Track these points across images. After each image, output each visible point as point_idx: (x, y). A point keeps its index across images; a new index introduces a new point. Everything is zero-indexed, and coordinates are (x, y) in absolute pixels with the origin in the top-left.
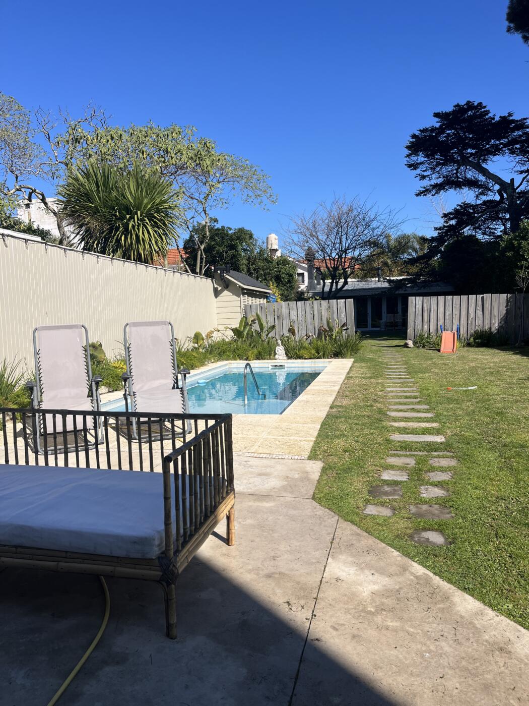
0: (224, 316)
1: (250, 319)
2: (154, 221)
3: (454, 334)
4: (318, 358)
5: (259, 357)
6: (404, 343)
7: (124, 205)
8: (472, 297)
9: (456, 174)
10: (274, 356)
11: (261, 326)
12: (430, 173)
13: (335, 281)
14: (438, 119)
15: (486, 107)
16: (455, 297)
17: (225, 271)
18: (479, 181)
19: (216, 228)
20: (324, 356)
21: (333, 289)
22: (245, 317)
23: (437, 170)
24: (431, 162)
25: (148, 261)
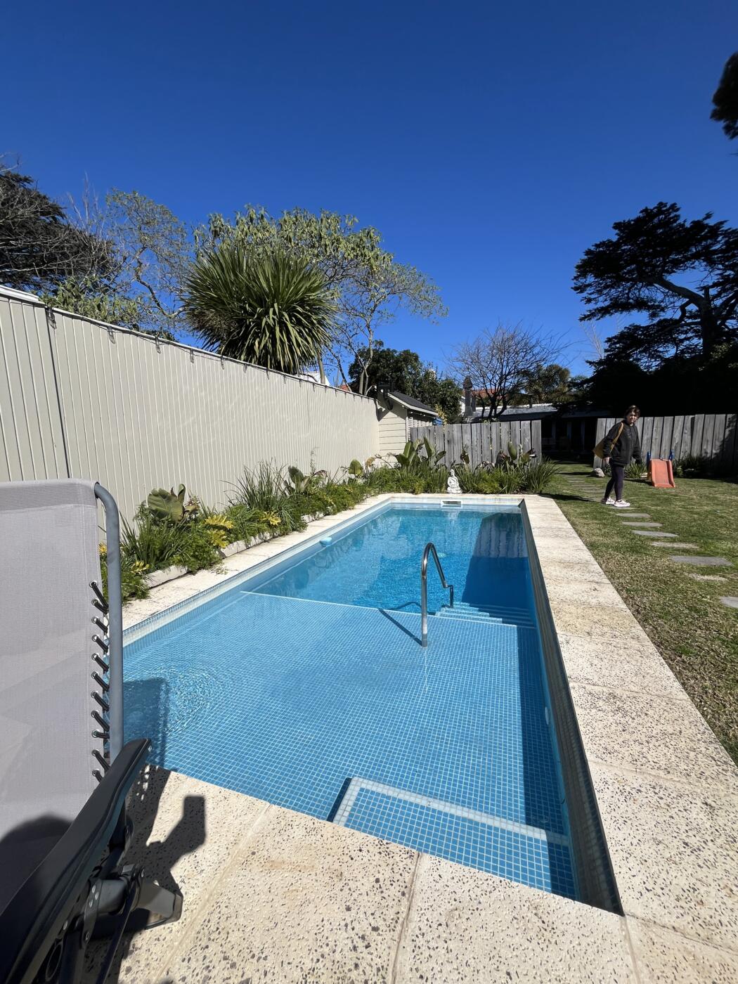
0: (387, 440)
1: (417, 443)
2: (296, 317)
3: (668, 463)
4: (501, 493)
5: (428, 489)
6: (590, 470)
7: (256, 295)
8: (679, 419)
9: (628, 294)
10: (446, 489)
11: (429, 451)
12: (596, 296)
13: (494, 407)
14: (617, 231)
15: (678, 210)
16: (656, 418)
17: (389, 390)
18: (652, 300)
19: (380, 350)
20: (509, 491)
21: (493, 414)
22: (411, 442)
23: (605, 292)
24: (599, 284)
25: (289, 370)
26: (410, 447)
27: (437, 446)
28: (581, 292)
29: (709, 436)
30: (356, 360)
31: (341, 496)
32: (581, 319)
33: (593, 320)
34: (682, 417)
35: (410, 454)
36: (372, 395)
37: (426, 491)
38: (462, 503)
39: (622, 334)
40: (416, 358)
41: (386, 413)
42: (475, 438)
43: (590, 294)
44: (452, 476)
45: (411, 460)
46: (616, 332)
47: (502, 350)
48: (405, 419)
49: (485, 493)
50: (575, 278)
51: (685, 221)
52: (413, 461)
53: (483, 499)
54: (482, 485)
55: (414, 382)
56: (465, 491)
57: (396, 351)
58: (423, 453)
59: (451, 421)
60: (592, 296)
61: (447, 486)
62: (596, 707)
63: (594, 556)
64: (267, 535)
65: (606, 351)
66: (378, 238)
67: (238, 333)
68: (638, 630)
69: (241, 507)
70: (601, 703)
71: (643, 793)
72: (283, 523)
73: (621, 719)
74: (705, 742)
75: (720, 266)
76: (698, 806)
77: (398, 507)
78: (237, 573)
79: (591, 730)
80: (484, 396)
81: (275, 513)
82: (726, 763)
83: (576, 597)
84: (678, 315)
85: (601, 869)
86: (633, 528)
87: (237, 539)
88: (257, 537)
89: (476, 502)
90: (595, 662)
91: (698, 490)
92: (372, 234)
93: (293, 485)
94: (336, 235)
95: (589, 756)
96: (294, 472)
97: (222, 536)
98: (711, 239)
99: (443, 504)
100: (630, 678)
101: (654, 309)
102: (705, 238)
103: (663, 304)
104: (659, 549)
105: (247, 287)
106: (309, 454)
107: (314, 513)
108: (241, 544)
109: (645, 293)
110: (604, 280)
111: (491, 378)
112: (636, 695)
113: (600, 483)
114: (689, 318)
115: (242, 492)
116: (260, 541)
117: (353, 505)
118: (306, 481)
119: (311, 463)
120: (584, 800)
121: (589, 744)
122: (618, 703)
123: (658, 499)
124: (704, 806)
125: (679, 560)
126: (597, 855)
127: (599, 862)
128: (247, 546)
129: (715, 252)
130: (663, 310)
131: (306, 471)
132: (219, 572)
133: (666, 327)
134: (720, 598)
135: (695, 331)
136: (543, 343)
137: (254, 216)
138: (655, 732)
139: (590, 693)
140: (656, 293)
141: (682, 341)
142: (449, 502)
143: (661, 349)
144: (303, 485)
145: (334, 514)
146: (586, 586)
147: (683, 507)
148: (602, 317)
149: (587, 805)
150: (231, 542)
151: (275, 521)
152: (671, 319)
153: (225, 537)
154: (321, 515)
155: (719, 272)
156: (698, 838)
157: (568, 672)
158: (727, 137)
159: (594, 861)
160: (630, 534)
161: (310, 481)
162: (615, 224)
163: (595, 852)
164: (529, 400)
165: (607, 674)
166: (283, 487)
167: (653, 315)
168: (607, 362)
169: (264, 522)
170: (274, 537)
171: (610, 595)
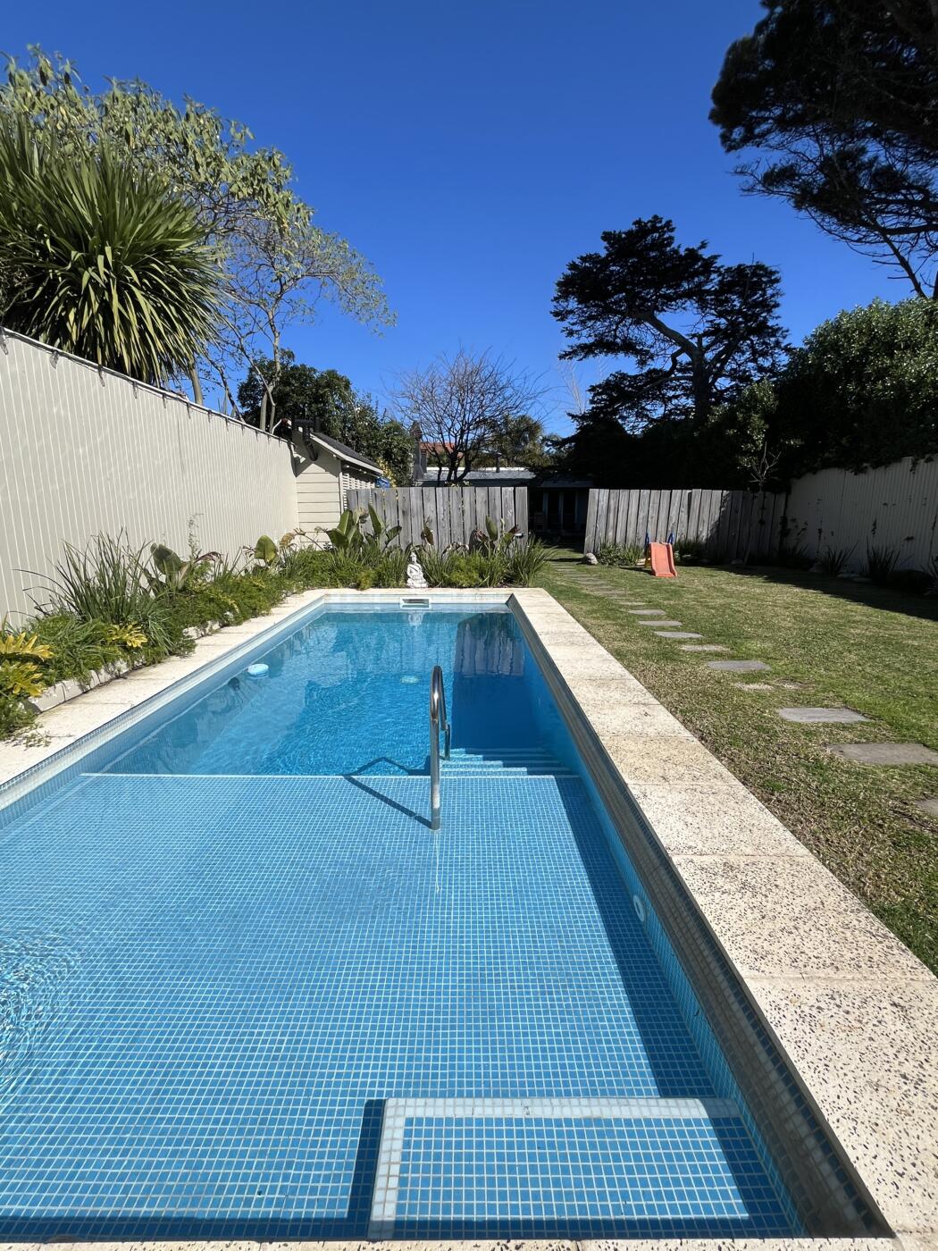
0: (314, 507)
1: (358, 514)
2: (150, 280)
3: (668, 547)
4: (481, 587)
5: (379, 582)
6: (580, 556)
7: (66, 225)
8: (677, 493)
9: (615, 330)
10: (406, 581)
11: (376, 525)
12: (579, 328)
13: (453, 468)
14: (605, 244)
15: (673, 230)
16: (653, 492)
17: (311, 429)
18: (641, 343)
19: (290, 366)
20: (490, 584)
21: (452, 478)
22: (349, 511)
23: (589, 324)
24: (583, 312)
25: (141, 373)
26: (348, 518)
27: (389, 520)
28: (562, 320)
29: (705, 516)
30: (251, 379)
31: (248, 594)
32: (561, 357)
33: (575, 359)
34: (680, 491)
35: (349, 529)
36: (282, 433)
37: (376, 586)
38: (430, 601)
39: (608, 382)
40: (347, 385)
41: (306, 464)
42: (441, 509)
43: (573, 324)
44: (413, 563)
45: (350, 538)
46: (600, 380)
47: (464, 387)
48: (337, 476)
49: (461, 587)
50: (556, 299)
51: (679, 247)
52: (354, 540)
53: (459, 595)
54: (455, 576)
55: (344, 421)
56: (432, 585)
57: (315, 371)
58: (367, 528)
59: (399, 484)
60: (575, 328)
61: (407, 577)
62: (718, 889)
63: (627, 667)
64: (122, 666)
65: (592, 402)
66: (288, 173)
67: (31, 293)
68: (717, 766)
69: (64, 617)
70: (720, 881)
71: (826, 1011)
72: (152, 644)
73: (753, 900)
74: (852, 911)
75: (713, 311)
76: (888, 1011)
77: (336, 609)
78: (72, 740)
79: (727, 927)
80: (440, 450)
81: (134, 626)
82: (885, 936)
83: (628, 727)
84: (668, 367)
85: (818, 1155)
86: (652, 628)
87: (62, 677)
88: (102, 671)
89: (449, 600)
90: (689, 819)
91: (701, 580)
92: (277, 162)
93: (163, 578)
94: (212, 149)
95: (743, 971)
96: (162, 555)
97: (32, 673)
98: (703, 275)
99: (403, 603)
100: (737, 836)
101: (644, 356)
102: (697, 273)
103: (652, 350)
104: (692, 654)
105: (46, 206)
106: (186, 526)
107: (203, 623)
108: (71, 686)
109: (635, 333)
110: (588, 307)
111: (449, 425)
112: (753, 859)
113: (595, 572)
114: (679, 371)
115: (62, 589)
116: (109, 677)
117: (268, 609)
118: (185, 569)
119: (190, 540)
120: (751, 1041)
121: (734, 950)
122: (739, 876)
123: (666, 591)
124: (895, 1009)
125: (717, 666)
126: (804, 1130)
127: (811, 1142)
128: (81, 687)
129: (708, 292)
130: (652, 357)
131: (184, 554)
132: (31, 742)
133: (656, 379)
134: (777, 711)
135: (684, 388)
136: (516, 384)
137: (50, 73)
138: (797, 910)
139: (703, 869)
140: (644, 334)
141: (670, 399)
142: (410, 601)
143: (648, 407)
144: (179, 578)
145: (239, 623)
146: (635, 711)
147: (695, 600)
148: (585, 357)
149: (759, 1049)
150: (49, 684)
151: (137, 641)
152: (661, 370)
153: (37, 676)
154: (216, 626)
155: (712, 318)
156: (912, 1063)
157: (664, 842)
158: (723, 150)
159: (802, 1141)
160: (653, 636)
161: (191, 570)
162: (604, 233)
163: (799, 1125)
164: (493, 460)
165: (710, 835)
166: (144, 582)
167: (642, 363)
168: (593, 415)
169: (112, 644)
170: (135, 669)
171: (665, 720)
